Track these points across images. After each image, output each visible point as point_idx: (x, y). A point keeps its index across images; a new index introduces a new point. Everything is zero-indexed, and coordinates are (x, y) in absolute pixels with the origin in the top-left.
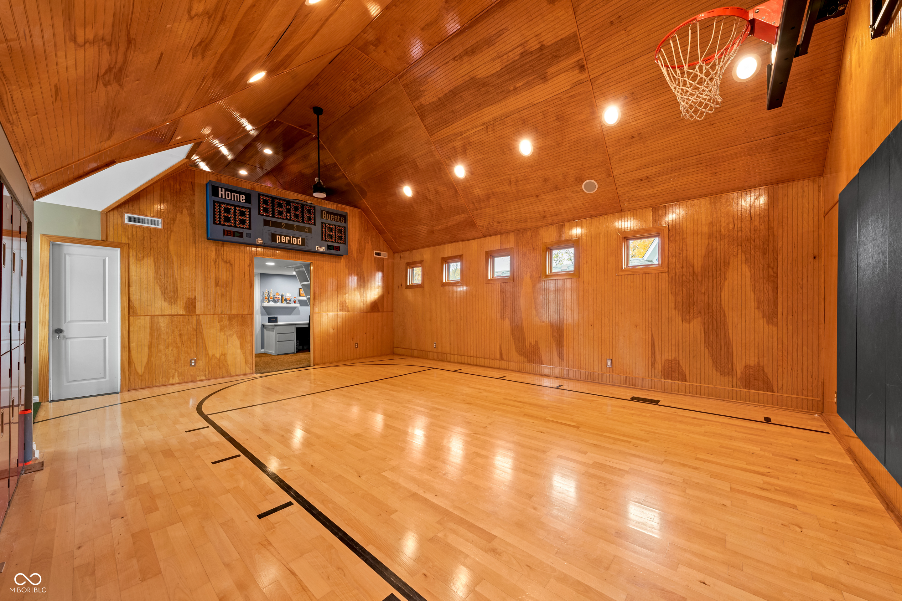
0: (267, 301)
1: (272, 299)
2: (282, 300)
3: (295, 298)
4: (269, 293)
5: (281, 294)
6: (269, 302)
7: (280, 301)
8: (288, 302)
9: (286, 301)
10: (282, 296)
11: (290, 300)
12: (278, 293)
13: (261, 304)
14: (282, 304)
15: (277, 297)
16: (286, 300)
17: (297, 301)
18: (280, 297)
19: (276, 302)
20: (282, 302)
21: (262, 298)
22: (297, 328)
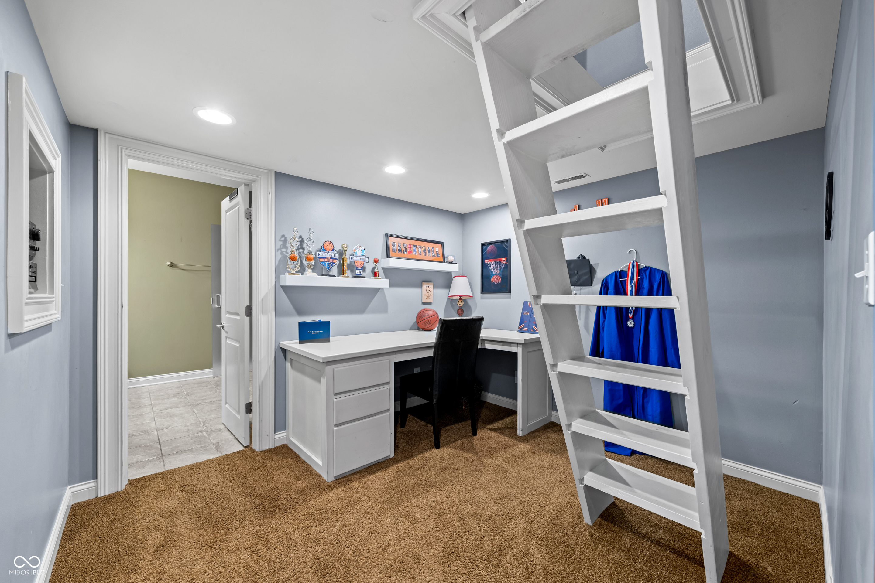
0: (298, 268)
1: (312, 263)
2: (340, 267)
3: (376, 261)
4: (302, 242)
5: (338, 247)
6: (302, 271)
7: (335, 270)
8: (358, 272)
9: (352, 271)
10: (341, 253)
11: (363, 269)
12: (330, 243)
13: (277, 278)
14: (341, 278)
15: (328, 255)
16: (352, 267)
17: (381, 273)
18: (337, 256)
19: (324, 273)
20: (341, 273)
21: (279, 256)
22: (397, 365)
